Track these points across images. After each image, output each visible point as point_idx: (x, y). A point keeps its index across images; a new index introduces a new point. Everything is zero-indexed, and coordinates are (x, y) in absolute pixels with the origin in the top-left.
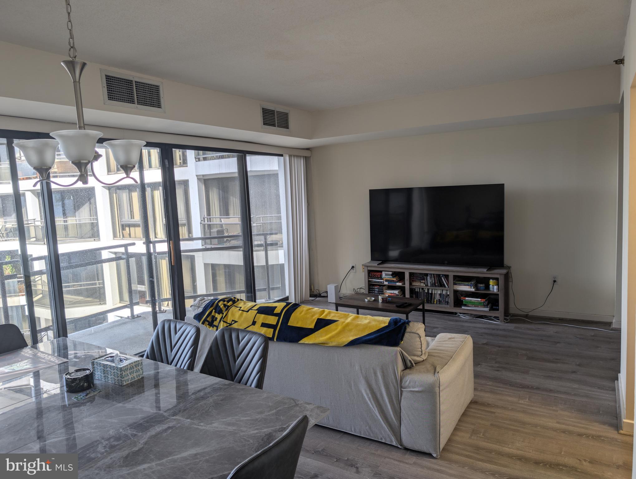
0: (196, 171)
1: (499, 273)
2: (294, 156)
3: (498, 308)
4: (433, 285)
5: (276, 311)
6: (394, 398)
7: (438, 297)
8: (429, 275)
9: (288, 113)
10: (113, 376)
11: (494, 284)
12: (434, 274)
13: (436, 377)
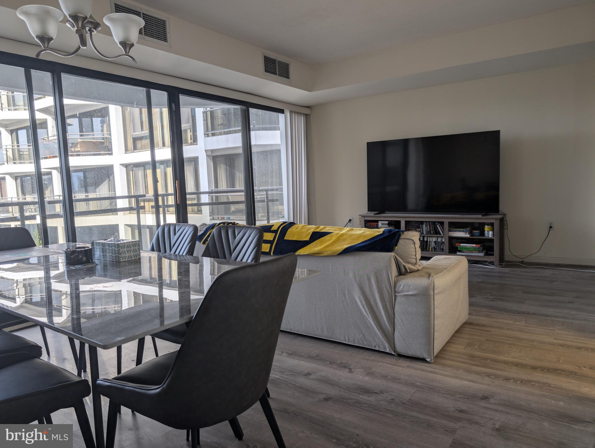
0: (205, 148)
1: (493, 218)
2: (295, 112)
3: (492, 253)
4: (429, 232)
5: (273, 228)
6: (388, 304)
7: (433, 245)
8: (424, 223)
9: (289, 64)
10: (111, 254)
11: (489, 230)
12: (429, 222)
13: (430, 281)
